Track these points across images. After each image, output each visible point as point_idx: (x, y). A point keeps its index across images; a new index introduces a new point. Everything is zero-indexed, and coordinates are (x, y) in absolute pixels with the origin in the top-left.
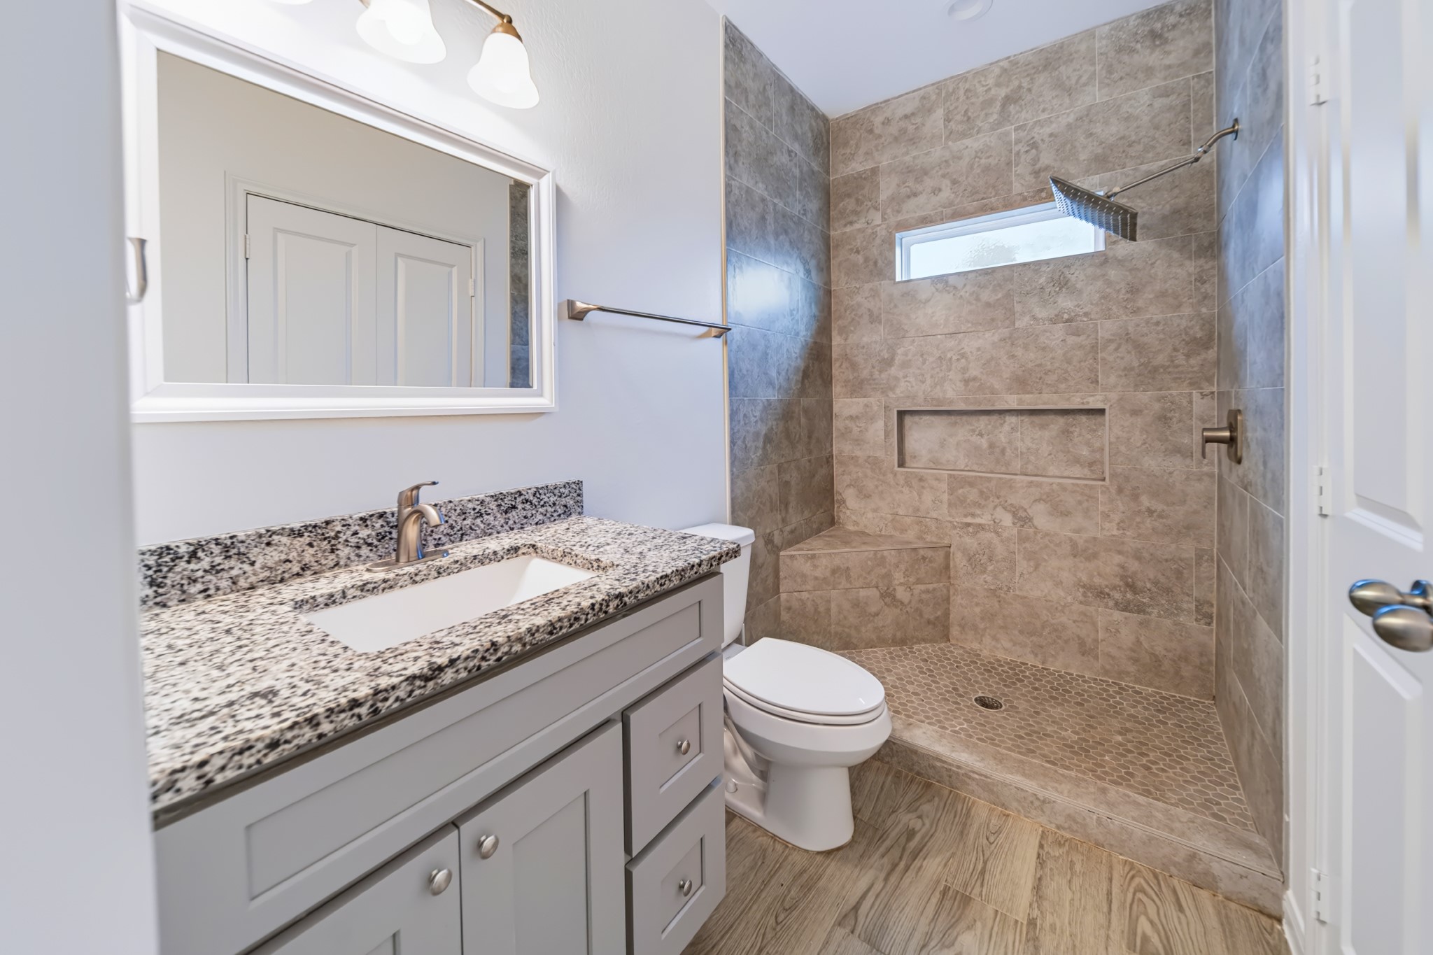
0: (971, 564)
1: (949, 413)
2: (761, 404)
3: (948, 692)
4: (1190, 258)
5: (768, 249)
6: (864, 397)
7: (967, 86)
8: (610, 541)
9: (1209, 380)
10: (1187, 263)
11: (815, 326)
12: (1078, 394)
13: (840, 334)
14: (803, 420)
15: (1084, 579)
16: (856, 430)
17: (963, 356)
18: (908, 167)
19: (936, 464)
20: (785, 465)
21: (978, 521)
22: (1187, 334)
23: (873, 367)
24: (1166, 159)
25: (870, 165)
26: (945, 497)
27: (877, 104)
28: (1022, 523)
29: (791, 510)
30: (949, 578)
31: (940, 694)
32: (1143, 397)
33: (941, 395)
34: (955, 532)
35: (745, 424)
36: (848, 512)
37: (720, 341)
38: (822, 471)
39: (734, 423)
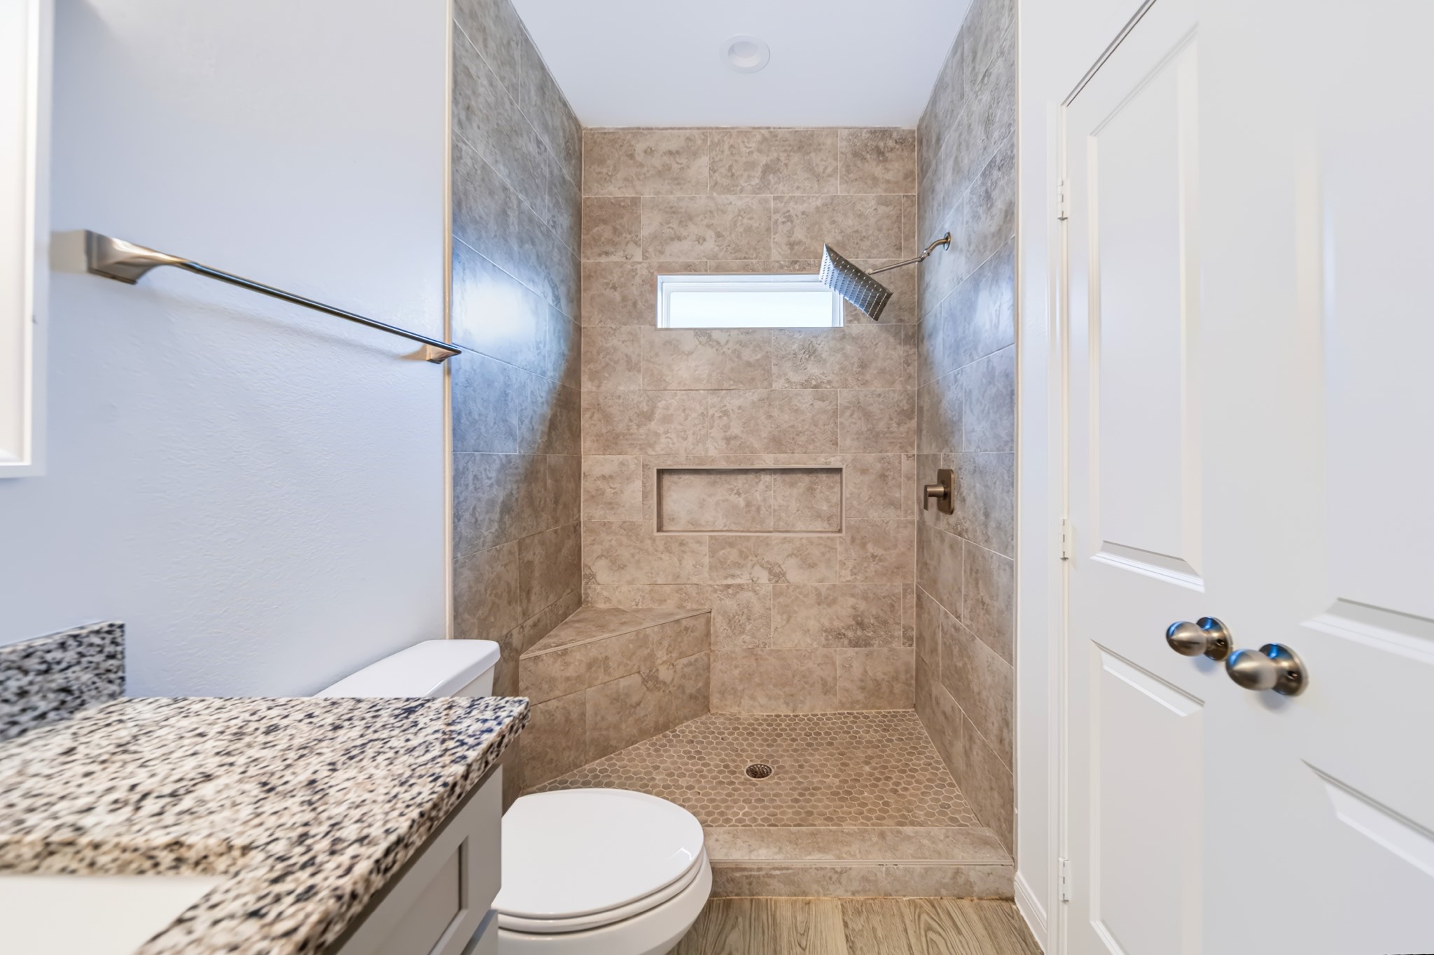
0: (731, 627)
1: (708, 472)
2: (498, 461)
3: (720, 772)
4: (900, 343)
6: (620, 454)
7: (732, 142)
9: (912, 445)
10: (898, 347)
11: (563, 367)
12: (823, 455)
13: (591, 379)
14: (549, 482)
15: (827, 624)
16: (609, 491)
17: (725, 413)
18: (672, 207)
19: (695, 527)
20: (528, 541)
21: (738, 581)
22: (898, 406)
23: (631, 420)
24: (886, 258)
25: (630, 193)
26: (706, 560)
27: (639, 128)
28: (776, 579)
29: (533, 598)
30: (710, 644)
32: (870, 458)
33: (703, 453)
34: (715, 595)
35: (476, 489)
36: (598, 588)
37: (439, 368)
38: (570, 543)
39: (459, 488)
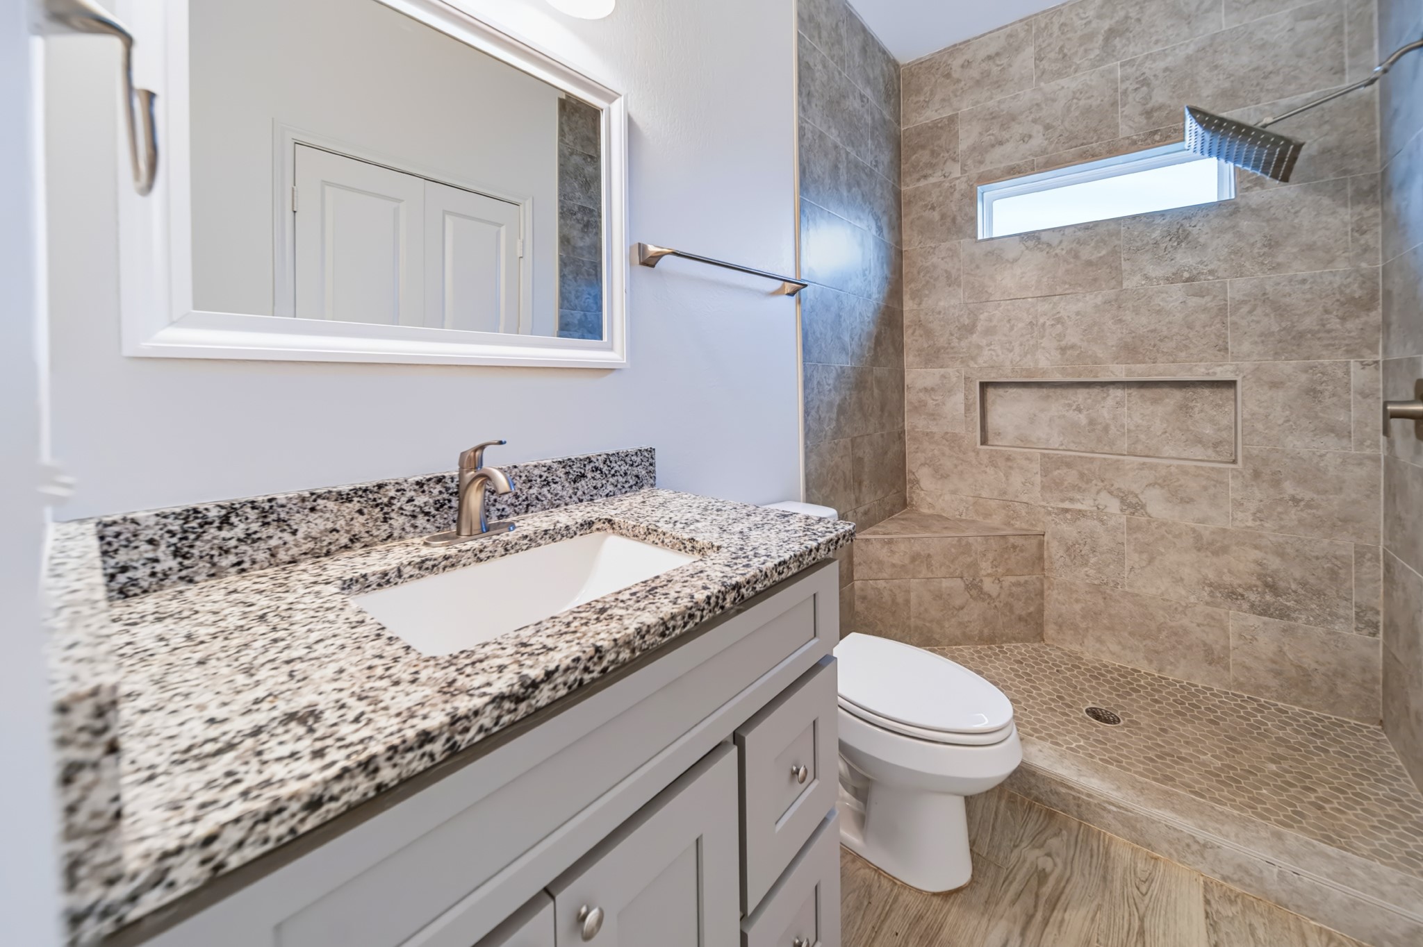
0: (1070, 556)
1: (1040, 385)
2: (834, 372)
3: (1053, 700)
4: (1345, 205)
5: (841, 201)
6: (941, 367)
7: (1063, 20)
8: (698, 517)
9: (1372, 347)
10: (1342, 210)
11: (886, 290)
12: (1203, 363)
13: (913, 299)
14: (876, 391)
15: (1212, 576)
16: (931, 403)
17: (1059, 321)
18: (992, 113)
19: (1024, 441)
20: (859, 440)
21: (1078, 506)
22: (1341, 292)
23: (952, 334)
24: (1313, 90)
25: (947, 113)
26: (1038, 479)
27: (955, 45)
28: (1132, 510)
29: (864, 489)
30: (1043, 569)
31: (1045, 703)
32: (1286, 367)
33: (1032, 365)
34: (1050, 518)
35: (819, 392)
36: (922, 494)
37: (793, 299)
38: (895, 448)
39: (808, 391)
